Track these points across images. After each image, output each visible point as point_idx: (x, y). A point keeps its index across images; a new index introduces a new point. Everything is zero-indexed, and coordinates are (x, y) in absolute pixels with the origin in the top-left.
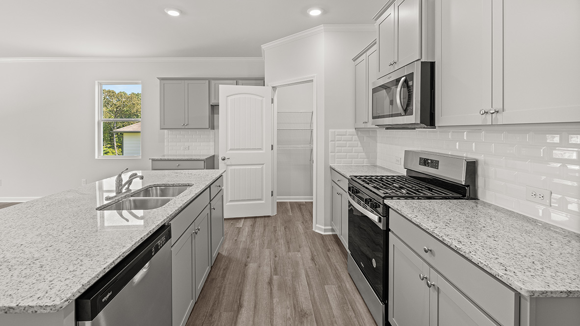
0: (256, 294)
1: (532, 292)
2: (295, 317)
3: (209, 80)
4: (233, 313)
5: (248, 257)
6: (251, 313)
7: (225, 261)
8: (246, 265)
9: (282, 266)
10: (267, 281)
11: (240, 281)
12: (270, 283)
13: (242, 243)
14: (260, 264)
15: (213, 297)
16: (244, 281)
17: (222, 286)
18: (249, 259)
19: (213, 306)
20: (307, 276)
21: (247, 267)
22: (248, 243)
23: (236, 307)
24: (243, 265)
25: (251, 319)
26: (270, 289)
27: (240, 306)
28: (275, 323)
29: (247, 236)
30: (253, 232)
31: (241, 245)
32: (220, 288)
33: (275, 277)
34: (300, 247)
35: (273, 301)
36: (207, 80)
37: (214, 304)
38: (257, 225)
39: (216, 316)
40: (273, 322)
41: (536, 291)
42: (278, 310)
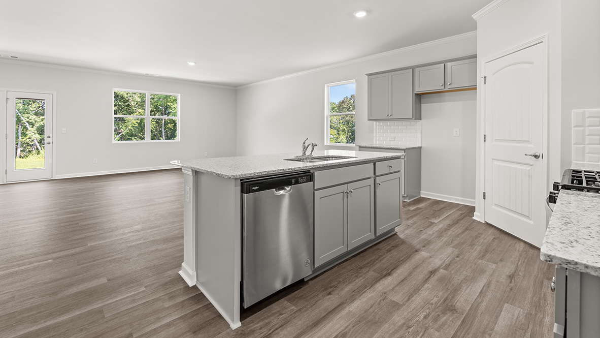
0: (410, 274)
1: (549, 256)
2: (439, 306)
3: (413, 69)
4: (379, 275)
5: (424, 247)
6: (396, 283)
7: (398, 242)
8: (416, 251)
9: (459, 266)
10: (431, 269)
11: (401, 259)
12: (433, 273)
13: (425, 235)
14: (433, 255)
15: (370, 259)
16: (406, 260)
17: (383, 256)
18: (424, 248)
19: (366, 264)
20: (488, 285)
21: (417, 253)
22: (433, 237)
23: (385, 273)
24: (414, 250)
25: (393, 286)
26: (428, 276)
27: (389, 274)
28: (413, 298)
29: (437, 231)
30: (446, 230)
31: (424, 236)
32: (380, 256)
33: (442, 271)
34: (501, 260)
35: (424, 285)
36: (411, 68)
37: (368, 263)
38: (456, 226)
39: (364, 270)
40: (412, 297)
41: (555, 257)
42: (425, 293)
